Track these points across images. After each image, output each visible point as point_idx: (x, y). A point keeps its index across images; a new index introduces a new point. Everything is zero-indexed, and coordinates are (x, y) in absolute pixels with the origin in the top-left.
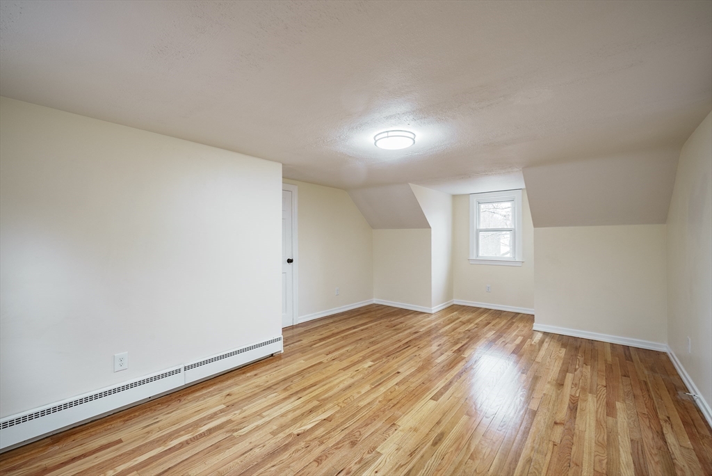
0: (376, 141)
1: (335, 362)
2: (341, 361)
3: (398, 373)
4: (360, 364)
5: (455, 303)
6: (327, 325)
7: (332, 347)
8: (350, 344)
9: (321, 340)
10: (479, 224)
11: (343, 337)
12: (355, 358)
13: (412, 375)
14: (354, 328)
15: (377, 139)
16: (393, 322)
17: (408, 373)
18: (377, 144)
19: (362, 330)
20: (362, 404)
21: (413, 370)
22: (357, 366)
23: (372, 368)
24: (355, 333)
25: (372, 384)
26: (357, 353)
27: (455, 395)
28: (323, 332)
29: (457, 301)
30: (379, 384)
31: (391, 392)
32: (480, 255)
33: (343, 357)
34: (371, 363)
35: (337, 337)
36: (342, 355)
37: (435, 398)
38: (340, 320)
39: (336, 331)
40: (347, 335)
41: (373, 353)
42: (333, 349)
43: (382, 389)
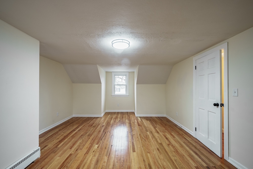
0: (112, 44)
1: (79, 151)
2: (81, 149)
4: (92, 148)
5: (106, 112)
6: (57, 132)
7: (70, 144)
8: (79, 139)
9: (61, 141)
10: (115, 83)
11: (72, 137)
12: (87, 145)
14: (74, 130)
15: (113, 43)
16: (89, 124)
18: (113, 45)
19: (79, 131)
22: (91, 149)
23: (100, 147)
24: (76, 133)
26: (86, 142)
27: (138, 147)
28: (58, 137)
29: (107, 111)
32: (115, 93)
33: (81, 147)
34: (97, 146)
35: (69, 137)
36: (79, 146)
37: (134, 151)
38: (63, 129)
39: (65, 135)
40: (73, 135)
41: (94, 140)
42: (72, 145)
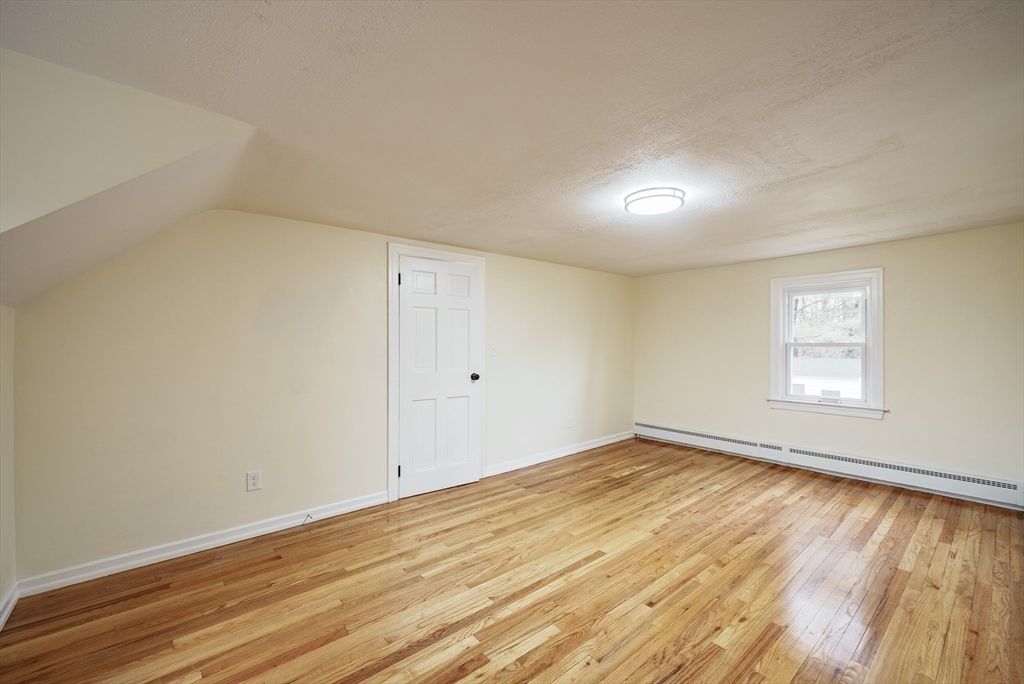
3: (651, 604)
13: (622, 597)
17: (630, 603)
20: (699, 557)
21: (620, 609)
25: (697, 584)
30: (684, 582)
31: (662, 567)
37: (600, 554)
43: (677, 575)
